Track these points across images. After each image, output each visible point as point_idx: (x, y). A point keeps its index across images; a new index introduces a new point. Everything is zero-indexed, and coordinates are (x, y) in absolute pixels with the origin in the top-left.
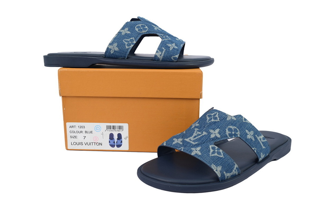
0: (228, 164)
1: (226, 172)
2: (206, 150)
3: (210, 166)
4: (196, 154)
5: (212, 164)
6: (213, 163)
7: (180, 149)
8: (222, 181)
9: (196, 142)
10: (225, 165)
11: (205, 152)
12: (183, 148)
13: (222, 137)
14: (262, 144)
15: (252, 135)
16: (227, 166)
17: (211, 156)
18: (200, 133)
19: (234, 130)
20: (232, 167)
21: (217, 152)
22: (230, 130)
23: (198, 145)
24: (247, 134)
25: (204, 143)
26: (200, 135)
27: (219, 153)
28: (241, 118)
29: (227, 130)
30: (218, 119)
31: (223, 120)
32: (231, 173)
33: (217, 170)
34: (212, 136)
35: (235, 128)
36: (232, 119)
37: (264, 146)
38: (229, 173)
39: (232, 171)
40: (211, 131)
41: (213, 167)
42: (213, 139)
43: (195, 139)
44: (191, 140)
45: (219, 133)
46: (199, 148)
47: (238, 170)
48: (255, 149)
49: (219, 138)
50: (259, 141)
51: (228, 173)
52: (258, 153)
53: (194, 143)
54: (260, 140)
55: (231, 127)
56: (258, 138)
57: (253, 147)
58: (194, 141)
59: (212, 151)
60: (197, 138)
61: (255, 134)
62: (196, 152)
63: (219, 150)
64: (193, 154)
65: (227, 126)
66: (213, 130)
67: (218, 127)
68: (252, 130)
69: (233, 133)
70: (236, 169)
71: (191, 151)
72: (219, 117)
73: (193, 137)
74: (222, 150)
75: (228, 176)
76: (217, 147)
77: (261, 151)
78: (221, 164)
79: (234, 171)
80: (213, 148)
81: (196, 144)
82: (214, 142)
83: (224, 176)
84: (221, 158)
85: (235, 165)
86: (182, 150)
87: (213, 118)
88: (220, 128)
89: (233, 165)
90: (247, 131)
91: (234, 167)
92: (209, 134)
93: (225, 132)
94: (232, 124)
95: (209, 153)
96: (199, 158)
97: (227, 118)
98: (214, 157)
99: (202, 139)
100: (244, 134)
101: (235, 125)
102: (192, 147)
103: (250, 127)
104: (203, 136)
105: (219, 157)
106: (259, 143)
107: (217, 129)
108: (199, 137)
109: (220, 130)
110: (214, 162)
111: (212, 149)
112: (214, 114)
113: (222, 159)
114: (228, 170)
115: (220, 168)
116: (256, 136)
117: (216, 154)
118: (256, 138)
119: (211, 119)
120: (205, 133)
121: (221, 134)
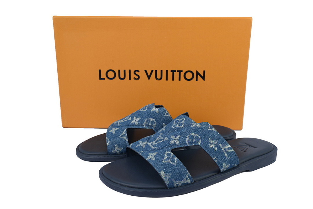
0: (180, 172)
1: (175, 180)
2: (161, 156)
3: (159, 173)
4: (150, 159)
5: (161, 171)
6: (163, 170)
7: (140, 152)
8: (170, 188)
9: (156, 147)
10: (176, 173)
11: (159, 158)
12: (142, 152)
13: (180, 144)
14: (226, 154)
15: (216, 145)
16: (178, 174)
17: (164, 163)
18: (162, 138)
19: (195, 138)
20: (183, 175)
21: (171, 159)
22: (191, 137)
23: (156, 150)
24: (209, 143)
25: (162, 148)
26: (161, 140)
27: (173, 160)
28: (207, 126)
29: (188, 137)
30: (183, 125)
31: (187, 126)
32: (181, 181)
33: (166, 177)
34: (172, 142)
35: (197, 135)
36: (196, 126)
37: (228, 156)
38: (179, 181)
39: (183, 180)
40: (173, 137)
41: (162, 174)
42: (172, 145)
43: (156, 143)
44: (152, 145)
45: (179, 140)
46: (155, 153)
47: (190, 179)
48: (216, 159)
49: (178, 145)
50: (222, 151)
51: (177, 181)
52: (219, 163)
53: (153, 148)
54: (224, 150)
55: (193, 134)
56: (223, 148)
57: (214, 157)
58: (154, 146)
59: (166, 157)
60: (158, 143)
61: (220, 144)
62: (151, 157)
63: (174, 157)
64: (147, 159)
65: (189, 133)
66: (175, 136)
67: (180, 134)
68: (217, 139)
69: (194, 140)
70: (188, 178)
71: (147, 156)
72: (184, 123)
73: (155, 141)
74: (177, 157)
75: (178, 184)
76: (172, 154)
77: (223, 161)
78: (171, 171)
79: (185, 179)
80: (169, 155)
81: (155, 149)
82: (171, 148)
83: (173, 184)
84: (174, 165)
85: (187, 173)
86: (141, 154)
87: (179, 123)
88: (181, 135)
89: (185, 174)
90: (210, 139)
91: (186, 176)
92: (170, 139)
93: (185, 139)
94: (194, 131)
95: (163, 159)
96: (151, 164)
97: (191, 125)
98: (166, 163)
99: (162, 144)
100: (205, 143)
101: (197, 133)
102: (150, 152)
103: (214, 136)
104: (163, 141)
105: (171, 164)
106: (222, 152)
107: (178, 135)
108: (160, 142)
109: (180, 137)
110: (164, 168)
111: (167, 155)
112: (181, 119)
113: (173, 167)
114: (178, 178)
115: (169, 176)
116: (220, 145)
117: (169, 161)
118: (219, 147)
119: (177, 125)
120: (166, 139)
121: (181, 141)
